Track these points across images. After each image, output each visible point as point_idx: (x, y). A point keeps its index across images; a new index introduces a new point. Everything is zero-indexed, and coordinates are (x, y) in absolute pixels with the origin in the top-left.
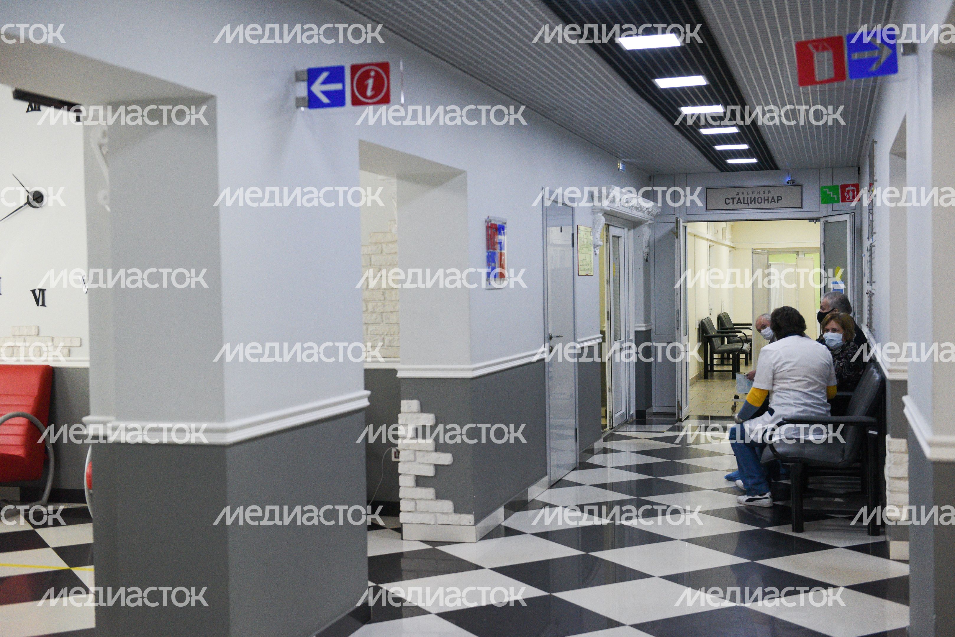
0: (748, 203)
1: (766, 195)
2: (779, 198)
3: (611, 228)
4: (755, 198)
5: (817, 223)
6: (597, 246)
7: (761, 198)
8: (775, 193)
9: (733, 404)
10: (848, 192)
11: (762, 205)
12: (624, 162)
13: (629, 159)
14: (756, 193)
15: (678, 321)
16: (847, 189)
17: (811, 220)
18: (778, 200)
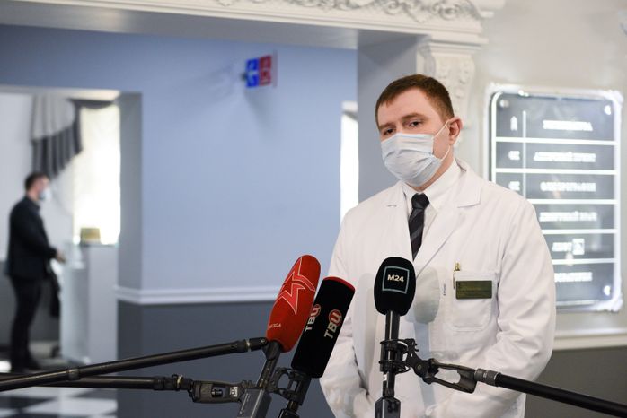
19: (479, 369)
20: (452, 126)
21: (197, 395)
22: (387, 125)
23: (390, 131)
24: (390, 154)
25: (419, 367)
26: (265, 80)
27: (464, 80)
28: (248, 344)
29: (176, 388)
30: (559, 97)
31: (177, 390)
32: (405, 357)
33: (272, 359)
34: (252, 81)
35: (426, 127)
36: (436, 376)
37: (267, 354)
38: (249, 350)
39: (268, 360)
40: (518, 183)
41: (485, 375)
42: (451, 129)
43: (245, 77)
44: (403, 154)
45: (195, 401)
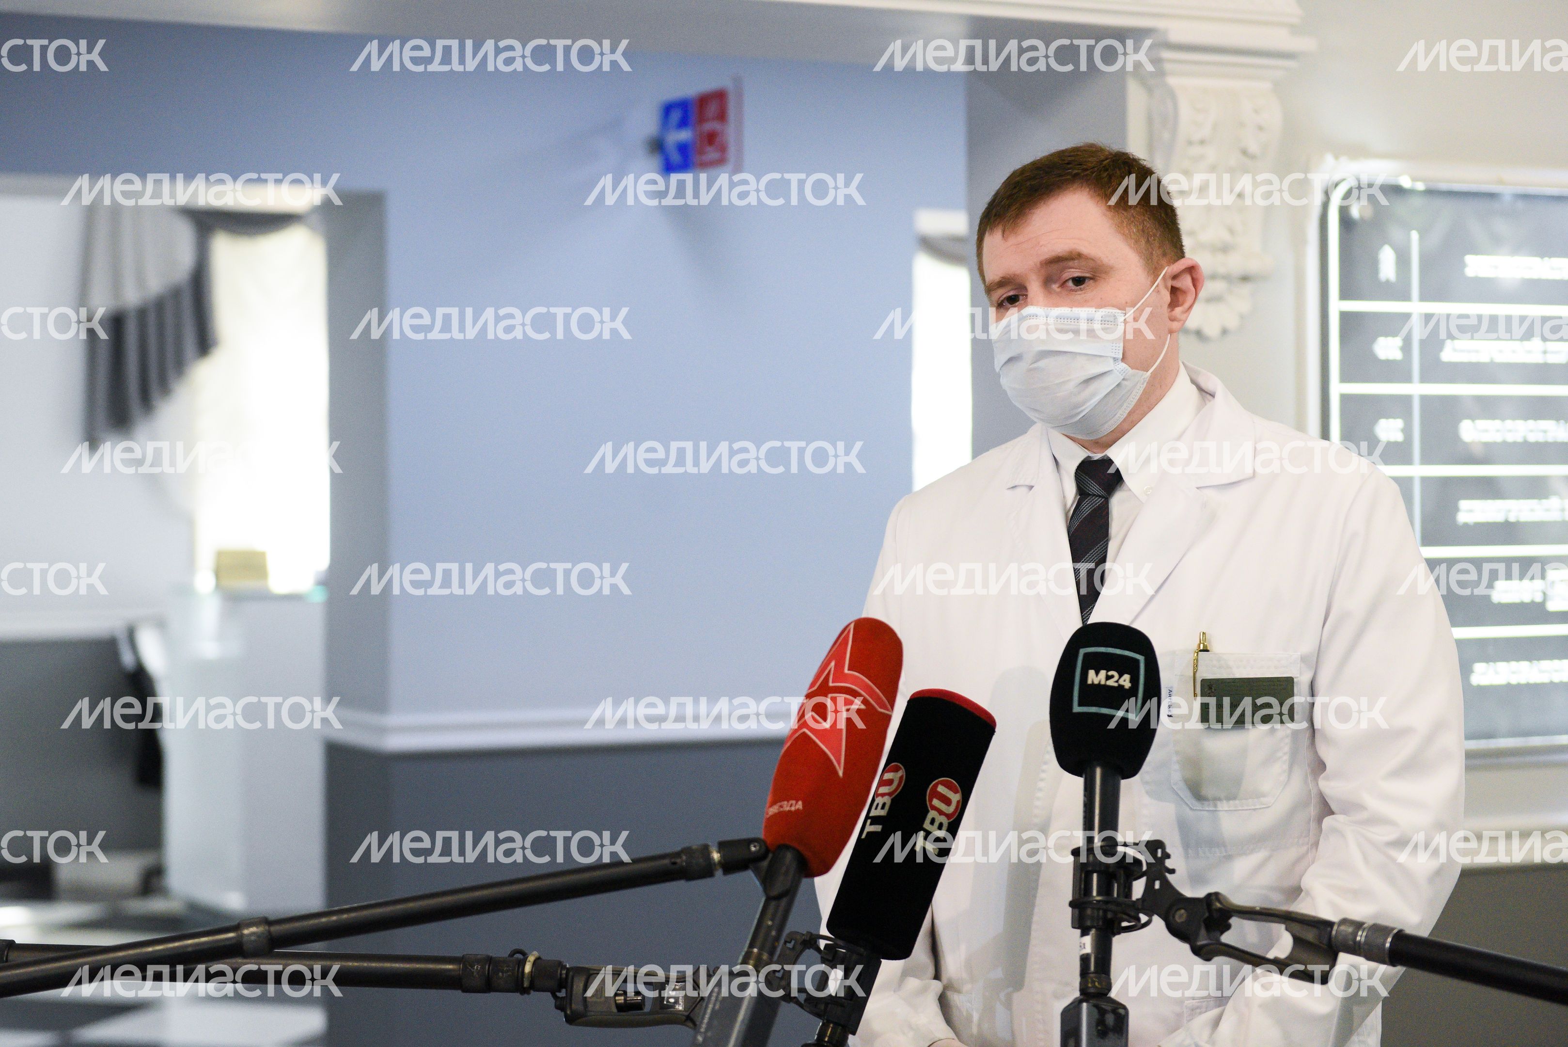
19: (1344, 921)
20: (1177, 284)
21: (577, 1006)
22: (1003, 283)
23: (1013, 300)
24: (1011, 360)
25: (1181, 916)
26: (712, 154)
27: (1253, 148)
28: (716, 856)
29: (519, 986)
30: (1507, 191)
31: (524, 991)
32: (1138, 888)
33: (778, 897)
34: (676, 157)
35: (1104, 289)
36: (1227, 938)
37: (767, 881)
38: (719, 873)
39: (769, 899)
40: (1399, 423)
41: (1361, 937)
42: (1174, 291)
43: (657, 146)
44: (1042, 364)
45: (571, 1020)
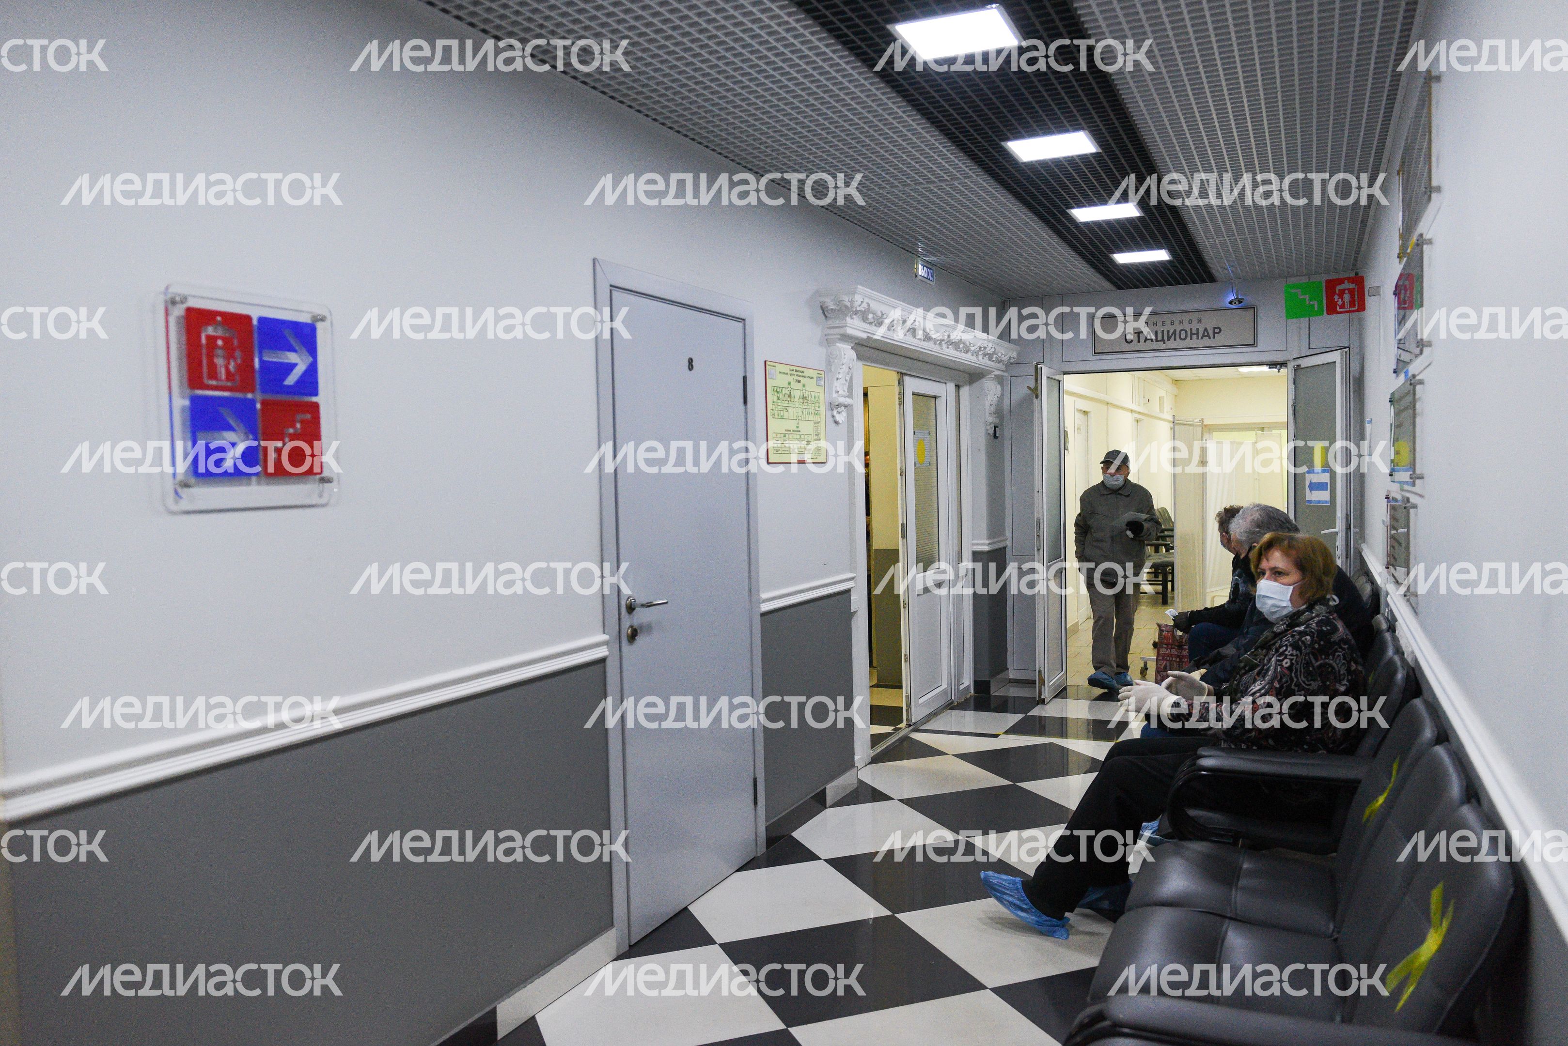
0: (1163, 340)
1: (1195, 326)
2: (1217, 331)
3: (906, 378)
4: (1175, 331)
5: (1282, 370)
6: (839, 405)
7: (1186, 332)
8: (1209, 323)
9: (1142, 665)
10: (1342, 293)
11: (1188, 343)
12: (928, 265)
13: (935, 256)
14: (1177, 323)
15: (1038, 536)
16: (1338, 288)
17: (1272, 365)
18: (1214, 333)
